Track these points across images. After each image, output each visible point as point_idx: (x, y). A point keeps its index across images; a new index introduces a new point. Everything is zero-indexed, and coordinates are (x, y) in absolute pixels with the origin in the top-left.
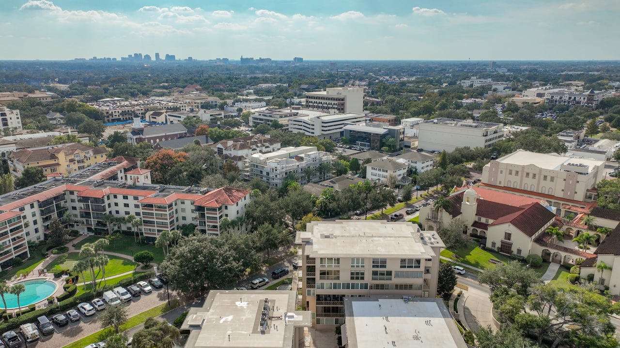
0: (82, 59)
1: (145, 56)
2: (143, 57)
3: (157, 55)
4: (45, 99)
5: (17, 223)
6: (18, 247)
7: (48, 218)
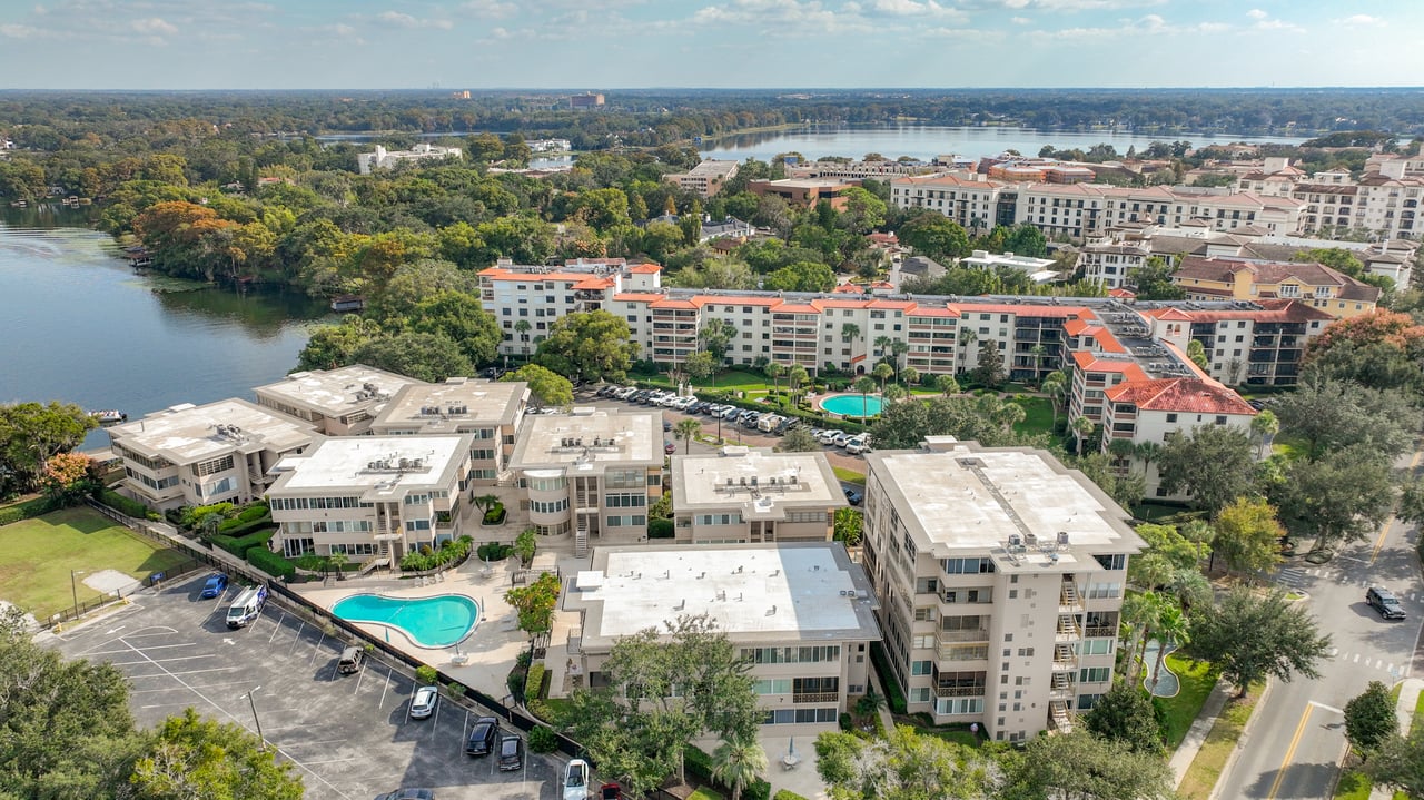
5: (950, 328)
6: (939, 362)
7: (1026, 347)
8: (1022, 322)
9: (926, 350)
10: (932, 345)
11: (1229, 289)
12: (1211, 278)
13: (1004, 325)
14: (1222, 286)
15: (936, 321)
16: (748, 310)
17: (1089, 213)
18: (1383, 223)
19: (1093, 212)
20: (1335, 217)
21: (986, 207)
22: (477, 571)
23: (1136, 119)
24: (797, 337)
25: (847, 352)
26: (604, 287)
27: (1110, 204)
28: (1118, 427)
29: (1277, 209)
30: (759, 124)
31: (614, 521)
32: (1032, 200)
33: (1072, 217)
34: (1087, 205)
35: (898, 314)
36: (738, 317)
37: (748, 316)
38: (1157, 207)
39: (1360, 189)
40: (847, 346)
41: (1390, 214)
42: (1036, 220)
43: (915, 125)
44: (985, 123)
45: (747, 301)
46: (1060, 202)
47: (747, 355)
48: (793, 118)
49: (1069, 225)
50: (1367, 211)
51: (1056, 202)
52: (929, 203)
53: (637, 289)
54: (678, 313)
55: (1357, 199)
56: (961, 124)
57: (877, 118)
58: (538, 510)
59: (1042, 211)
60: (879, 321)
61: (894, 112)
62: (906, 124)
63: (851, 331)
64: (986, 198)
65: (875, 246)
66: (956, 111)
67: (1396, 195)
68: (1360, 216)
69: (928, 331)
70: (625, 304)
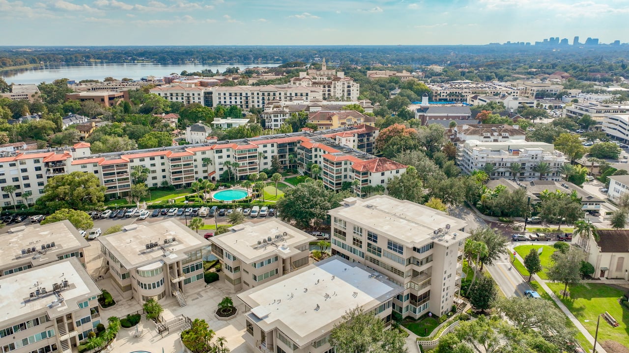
0: (497, 44)
1: (562, 40)
2: (560, 42)
3: (576, 39)
4: (405, 77)
5: (254, 153)
6: (252, 169)
7: (282, 157)
8: (280, 146)
9: (246, 164)
10: (248, 162)
11: (331, 123)
12: (324, 119)
13: (273, 148)
14: (328, 122)
15: (249, 151)
16: (152, 159)
17: (245, 98)
18: (342, 94)
19: (247, 98)
20: (327, 93)
21: (199, 99)
22: (129, 335)
23: (203, 58)
24: (184, 168)
25: (205, 171)
26: (65, 158)
27: (253, 94)
28: (363, 181)
29: (315, 91)
30: (15, 65)
31: (187, 281)
32: (219, 94)
33: (238, 100)
34: (244, 94)
35: (228, 150)
36: (147, 163)
37: (153, 162)
38: (272, 94)
39: (333, 82)
40: (205, 168)
41: (343, 91)
42: (223, 103)
43: (100, 63)
44: (136, 62)
45: (151, 154)
46: (232, 94)
47: (155, 181)
48: (33, 61)
49: (237, 104)
50: (336, 90)
51: (230, 94)
52: (172, 99)
53: (80, 157)
54: (117, 166)
55: (332, 86)
56: (124, 62)
57: (80, 60)
58: (146, 288)
59: (225, 98)
60: (220, 154)
61: (88, 57)
62: (96, 63)
63: (206, 161)
64: (199, 95)
65: (164, 121)
66: (120, 56)
67: (344, 84)
68: (335, 92)
69: (246, 156)
70: (80, 166)
